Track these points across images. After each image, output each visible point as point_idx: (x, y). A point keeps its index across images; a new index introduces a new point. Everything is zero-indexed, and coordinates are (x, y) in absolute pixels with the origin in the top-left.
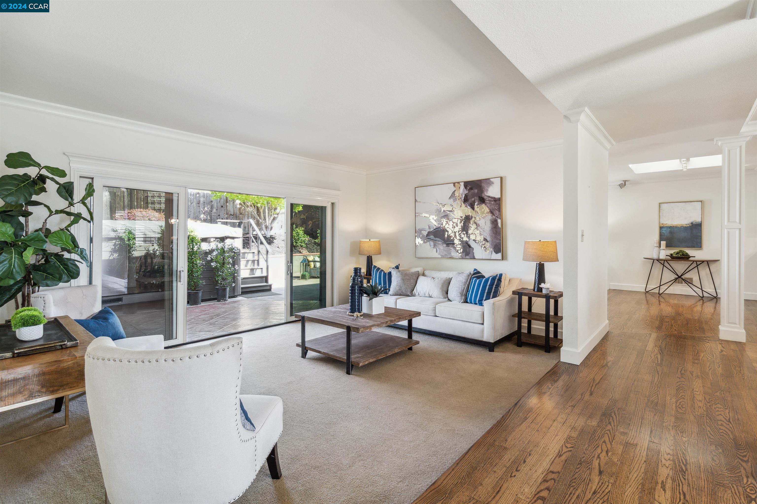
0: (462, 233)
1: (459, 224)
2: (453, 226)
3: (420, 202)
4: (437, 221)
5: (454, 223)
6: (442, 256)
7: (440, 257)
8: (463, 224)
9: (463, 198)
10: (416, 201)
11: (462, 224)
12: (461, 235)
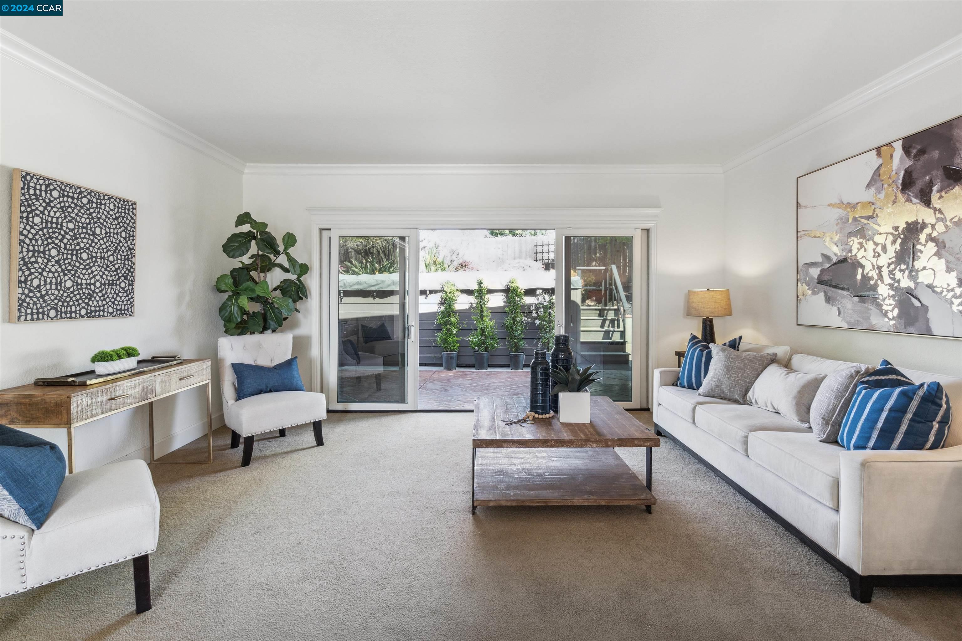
0: (896, 268)
1: (889, 246)
2: (875, 253)
3: (805, 207)
4: (839, 245)
5: (876, 244)
6: (848, 323)
7: (845, 325)
8: (901, 244)
9: (900, 181)
10: (798, 205)
11: (897, 246)
12: (894, 275)
